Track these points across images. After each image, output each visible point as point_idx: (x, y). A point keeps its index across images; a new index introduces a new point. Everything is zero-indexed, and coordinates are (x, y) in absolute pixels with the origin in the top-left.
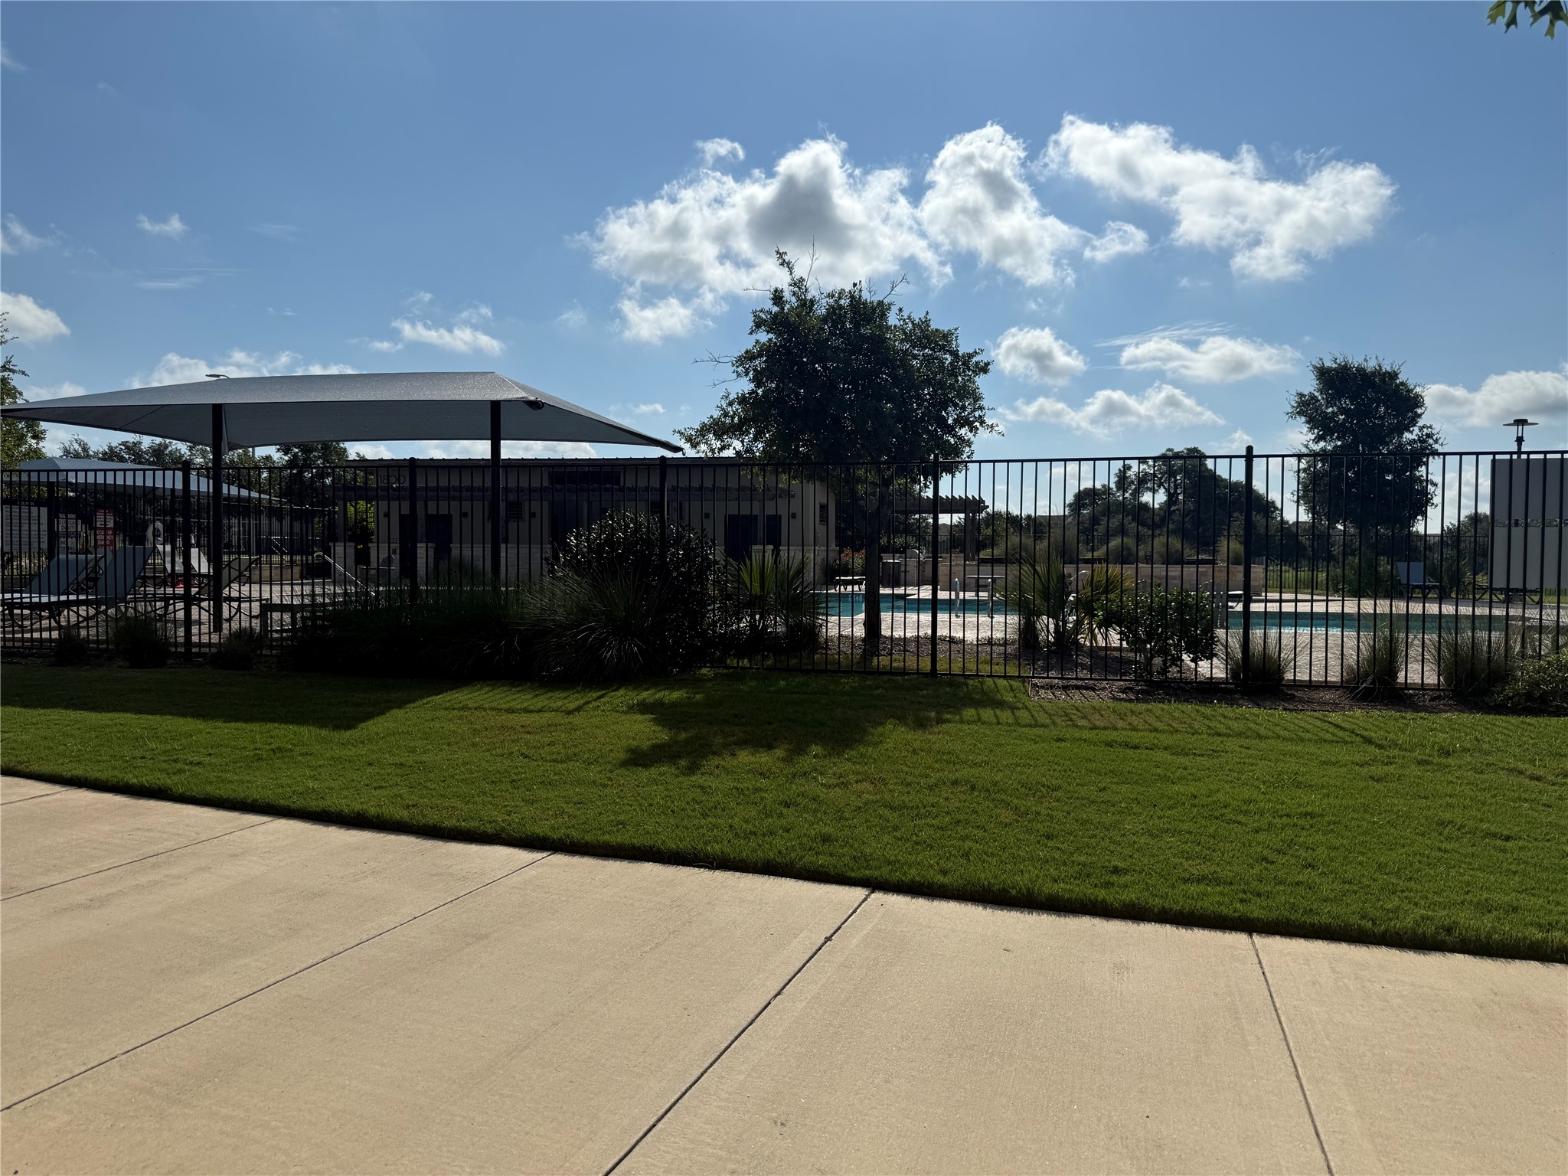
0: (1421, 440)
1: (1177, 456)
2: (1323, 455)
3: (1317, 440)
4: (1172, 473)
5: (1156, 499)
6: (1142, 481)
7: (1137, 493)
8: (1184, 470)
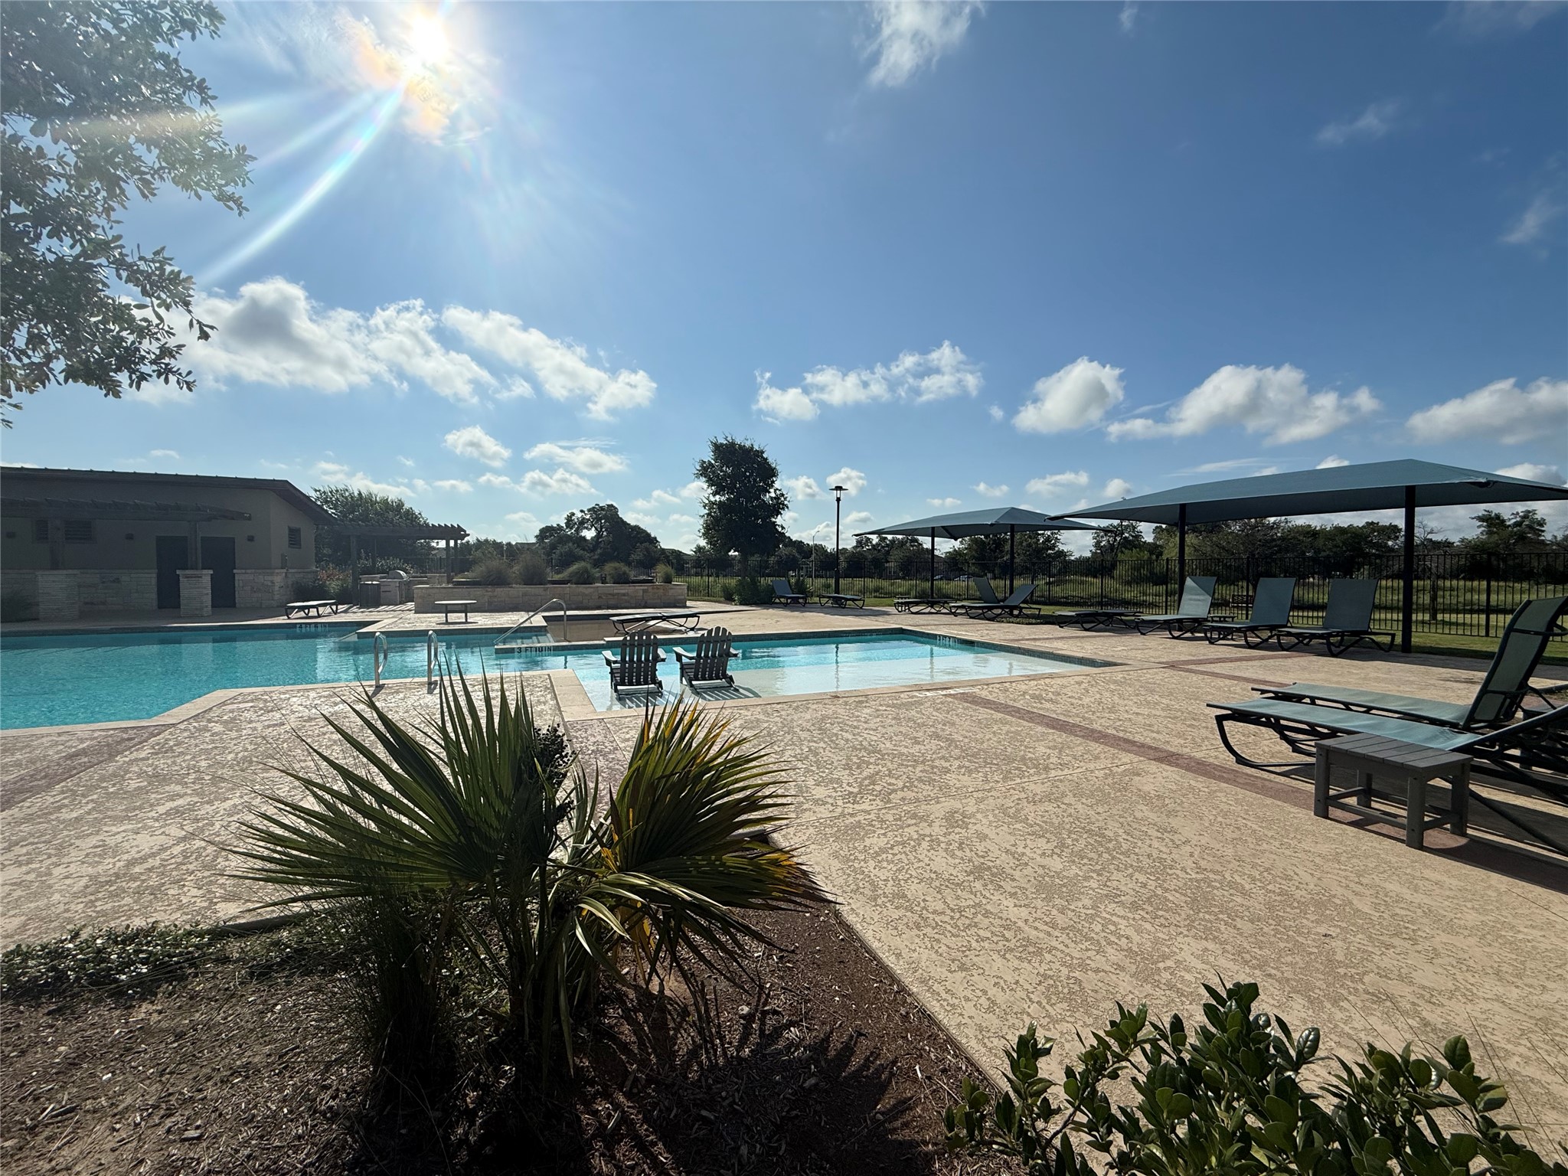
0: (777, 498)
1: (602, 508)
2: (721, 504)
3: (714, 494)
4: (599, 519)
5: (589, 534)
6: (582, 523)
7: (577, 531)
8: (605, 517)
